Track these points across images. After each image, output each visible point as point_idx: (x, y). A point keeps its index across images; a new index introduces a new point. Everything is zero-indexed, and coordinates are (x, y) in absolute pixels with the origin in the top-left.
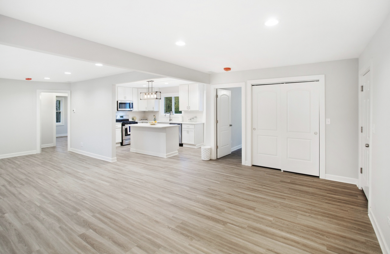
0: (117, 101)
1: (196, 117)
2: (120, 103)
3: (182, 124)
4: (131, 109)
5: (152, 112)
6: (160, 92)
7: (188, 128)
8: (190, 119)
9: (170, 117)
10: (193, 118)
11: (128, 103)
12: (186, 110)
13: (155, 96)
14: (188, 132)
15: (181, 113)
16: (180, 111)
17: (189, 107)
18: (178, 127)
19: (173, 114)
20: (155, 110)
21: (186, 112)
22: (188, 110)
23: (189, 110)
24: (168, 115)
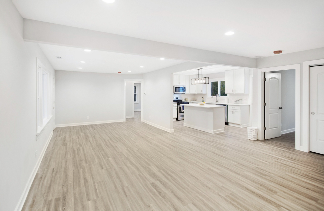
0: (174, 86)
1: (241, 99)
2: (176, 88)
3: (227, 105)
4: (184, 92)
5: (201, 94)
6: (208, 78)
7: (234, 109)
8: (236, 101)
9: (216, 99)
10: (238, 100)
11: (181, 88)
12: (231, 92)
13: (204, 81)
14: (233, 113)
15: (227, 96)
16: (225, 93)
17: (234, 90)
18: (224, 108)
19: (219, 97)
20: (203, 93)
21: (231, 94)
22: (233, 93)
23: (235, 93)
24: (214, 97)
